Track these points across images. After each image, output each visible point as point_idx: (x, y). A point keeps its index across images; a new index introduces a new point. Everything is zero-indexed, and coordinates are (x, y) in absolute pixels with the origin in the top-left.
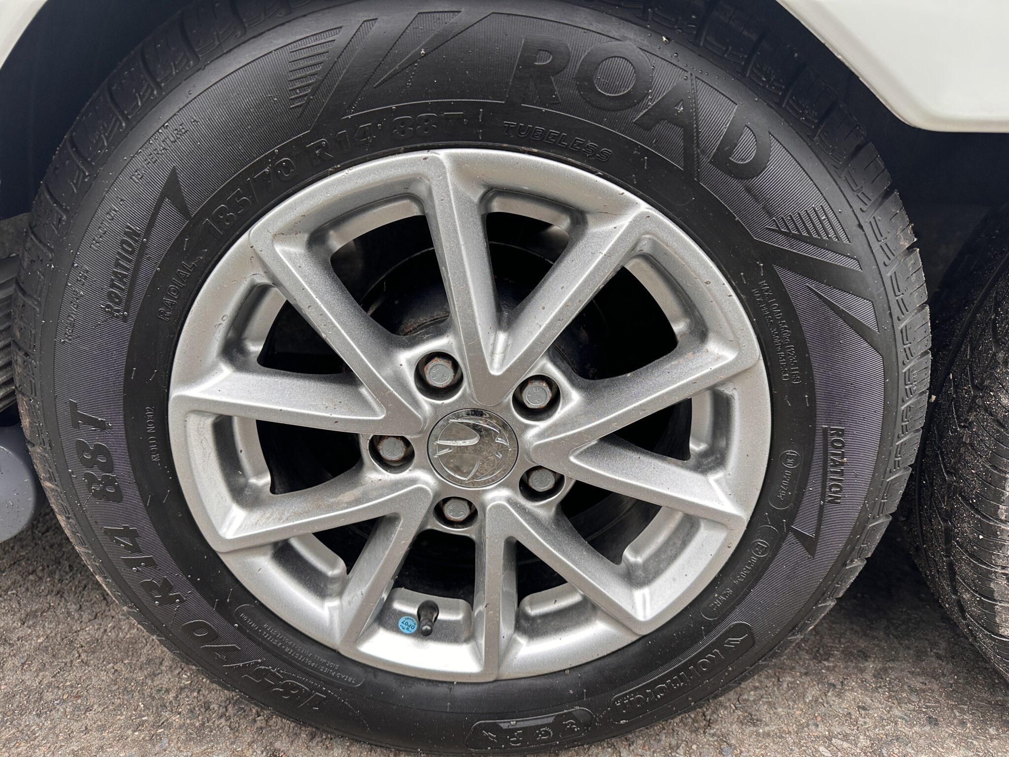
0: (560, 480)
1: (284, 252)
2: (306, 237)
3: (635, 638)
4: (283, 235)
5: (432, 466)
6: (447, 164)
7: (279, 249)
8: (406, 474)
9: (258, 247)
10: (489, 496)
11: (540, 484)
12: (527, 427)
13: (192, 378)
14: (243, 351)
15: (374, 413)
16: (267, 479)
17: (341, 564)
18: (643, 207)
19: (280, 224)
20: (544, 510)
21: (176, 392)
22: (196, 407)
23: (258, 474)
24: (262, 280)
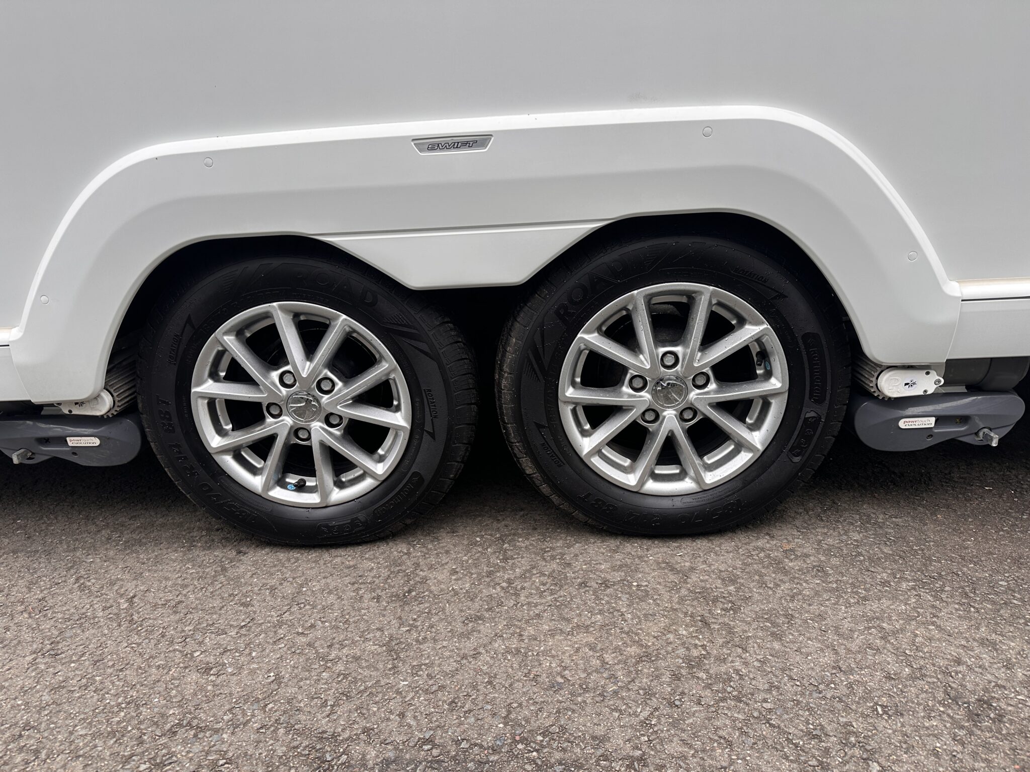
0: (341, 417)
1: (227, 339)
2: (235, 333)
3: (379, 483)
4: (227, 333)
5: (290, 415)
6: (277, 307)
7: (226, 338)
8: (281, 418)
9: (219, 337)
10: (312, 426)
11: (335, 421)
12: (323, 397)
13: (199, 384)
14: (218, 375)
15: (264, 394)
16: (230, 426)
17: (263, 462)
18: (344, 316)
19: (225, 329)
20: (336, 431)
21: (193, 390)
22: (200, 395)
23: (227, 425)
24: (220, 348)
